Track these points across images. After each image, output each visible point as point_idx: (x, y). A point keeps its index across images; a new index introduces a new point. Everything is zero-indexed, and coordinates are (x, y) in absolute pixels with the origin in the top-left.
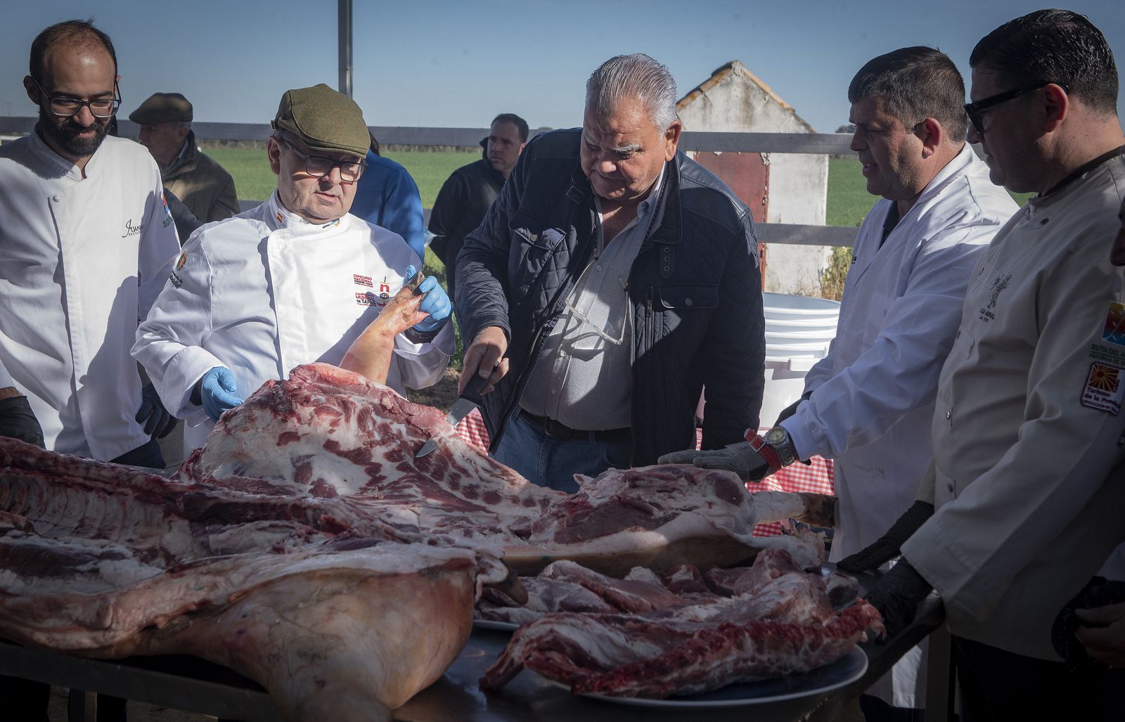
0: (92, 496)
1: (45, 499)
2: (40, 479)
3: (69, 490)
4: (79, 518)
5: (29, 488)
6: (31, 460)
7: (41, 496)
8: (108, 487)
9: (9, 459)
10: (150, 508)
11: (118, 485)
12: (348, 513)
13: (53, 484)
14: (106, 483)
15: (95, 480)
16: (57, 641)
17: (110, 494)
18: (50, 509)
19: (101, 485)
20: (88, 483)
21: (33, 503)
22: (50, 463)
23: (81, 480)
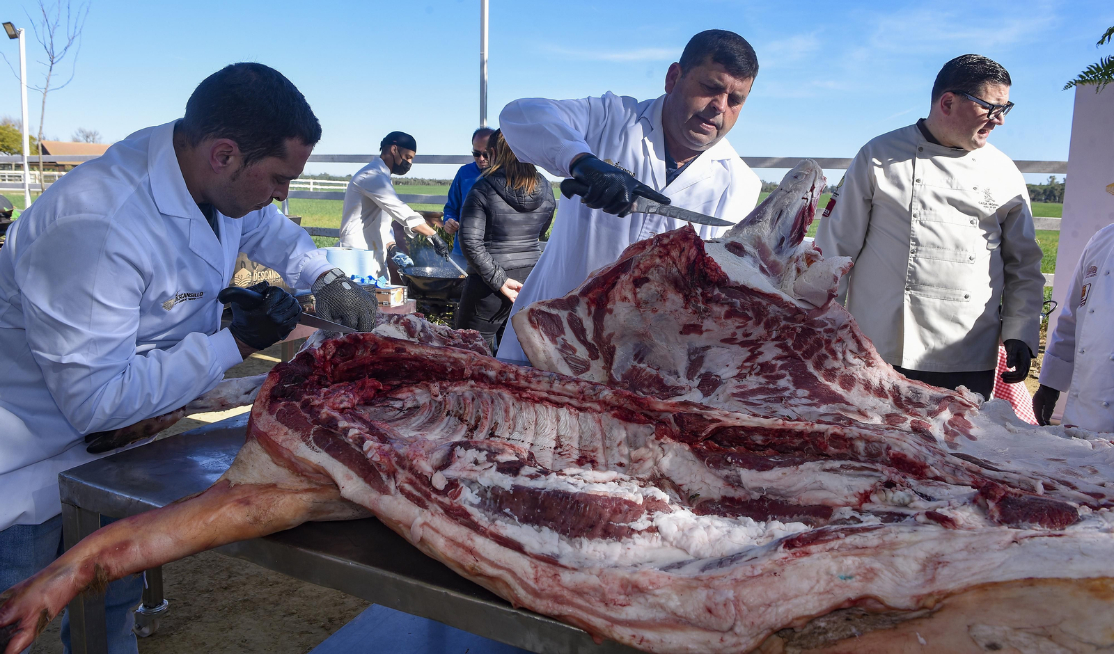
0: (563, 412)
1: (511, 414)
2: (506, 395)
3: (537, 405)
4: (554, 436)
5: (492, 402)
6: (492, 373)
7: (507, 411)
8: (574, 402)
9: (468, 372)
10: (633, 427)
11: (584, 399)
12: (918, 447)
13: (520, 399)
14: (571, 397)
15: (559, 394)
16: (648, 641)
17: (581, 409)
18: (519, 426)
19: (566, 400)
20: (553, 397)
21: (500, 417)
22: (512, 376)
23: (545, 395)
